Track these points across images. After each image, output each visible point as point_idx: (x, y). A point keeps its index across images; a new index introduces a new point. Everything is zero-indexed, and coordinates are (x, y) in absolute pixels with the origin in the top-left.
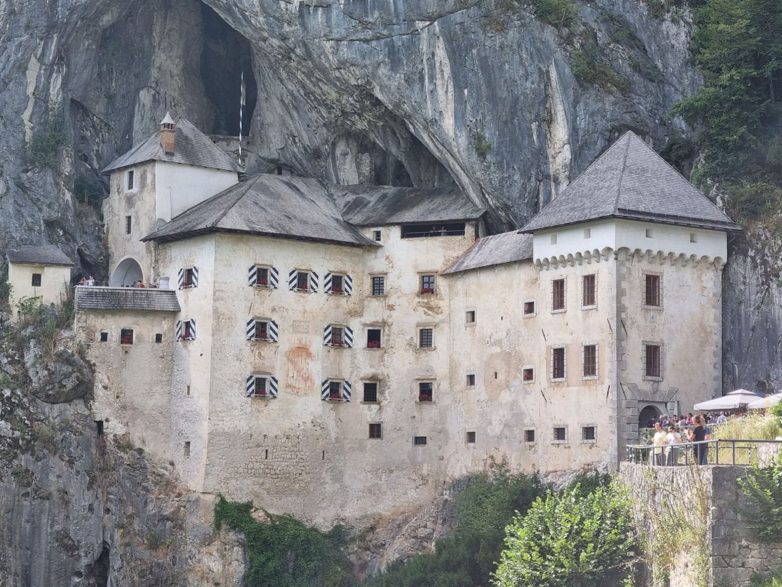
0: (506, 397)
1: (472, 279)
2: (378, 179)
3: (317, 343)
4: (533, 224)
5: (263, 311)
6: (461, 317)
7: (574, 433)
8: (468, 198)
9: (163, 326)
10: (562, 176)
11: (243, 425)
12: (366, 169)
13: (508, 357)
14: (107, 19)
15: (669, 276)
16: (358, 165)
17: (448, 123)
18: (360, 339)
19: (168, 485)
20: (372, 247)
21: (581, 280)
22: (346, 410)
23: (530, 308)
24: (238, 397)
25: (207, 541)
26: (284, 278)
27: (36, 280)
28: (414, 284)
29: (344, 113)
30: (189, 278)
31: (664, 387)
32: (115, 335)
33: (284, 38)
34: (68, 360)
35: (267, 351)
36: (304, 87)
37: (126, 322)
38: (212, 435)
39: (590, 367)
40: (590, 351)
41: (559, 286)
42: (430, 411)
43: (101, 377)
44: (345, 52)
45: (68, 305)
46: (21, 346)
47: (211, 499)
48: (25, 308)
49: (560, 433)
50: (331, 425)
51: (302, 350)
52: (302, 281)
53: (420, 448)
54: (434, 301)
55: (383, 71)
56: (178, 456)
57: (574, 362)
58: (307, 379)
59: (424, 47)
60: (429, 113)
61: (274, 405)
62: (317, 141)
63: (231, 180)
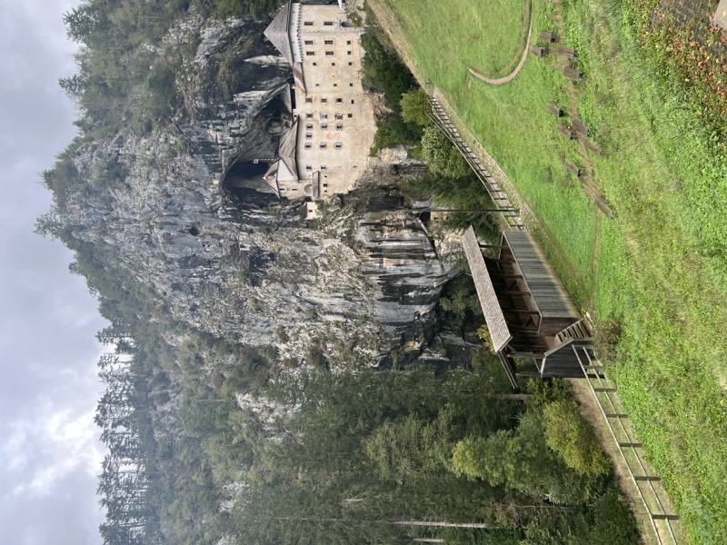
0: (340, 72)
1: (307, 85)
2: (279, 121)
3: (326, 132)
4: (291, 62)
5: (318, 146)
6: (318, 88)
7: (349, 48)
8: (284, 89)
9: (322, 175)
10: (277, 58)
11: (349, 150)
12: (276, 124)
13: (329, 72)
14: (237, 198)
15: (304, 19)
16: (275, 127)
17: (263, 93)
18: (325, 121)
19: (365, 172)
20: (299, 118)
21: (308, 46)
22: (345, 124)
23: (314, 64)
24: (341, 152)
25: (380, 159)
26: (309, 141)
27: (311, 211)
28: (309, 104)
29: (261, 128)
30: (309, 168)
31: (336, 21)
32: (325, 188)
33: (240, 143)
34: (332, 201)
35: (328, 145)
36: (253, 140)
37: (322, 185)
38: (351, 158)
39: (330, 42)
40: (326, 42)
41: (308, 53)
42: (344, 99)
43: (337, 191)
44: (243, 124)
45: (317, 202)
46: (328, 213)
47: (369, 158)
48: (318, 214)
49: (349, 53)
50: (348, 128)
51: (328, 136)
52: (309, 136)
53: (355, 102)
54: (313, 99)
55: (248, 112)
56: (358, 170)
57: (329, 48)
58: (336, 134)
59: (241, 99)
60: (260, 99)
61: (343, 143)
62: (269, 139)
63: (281, 161)
